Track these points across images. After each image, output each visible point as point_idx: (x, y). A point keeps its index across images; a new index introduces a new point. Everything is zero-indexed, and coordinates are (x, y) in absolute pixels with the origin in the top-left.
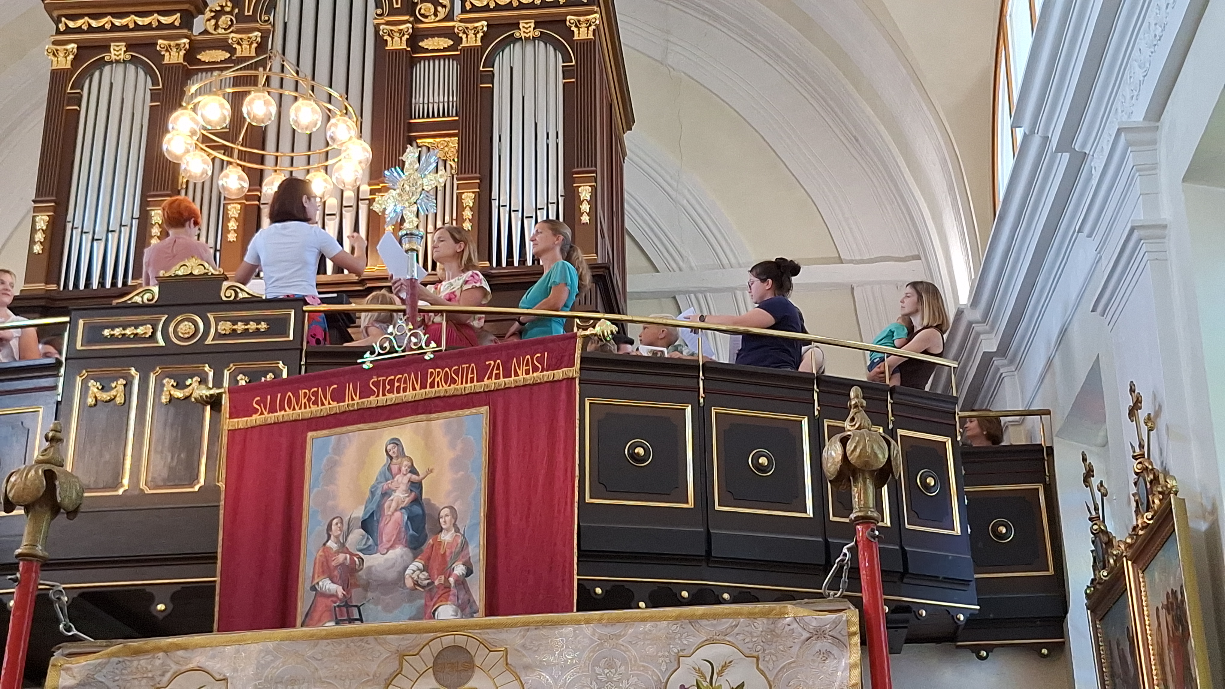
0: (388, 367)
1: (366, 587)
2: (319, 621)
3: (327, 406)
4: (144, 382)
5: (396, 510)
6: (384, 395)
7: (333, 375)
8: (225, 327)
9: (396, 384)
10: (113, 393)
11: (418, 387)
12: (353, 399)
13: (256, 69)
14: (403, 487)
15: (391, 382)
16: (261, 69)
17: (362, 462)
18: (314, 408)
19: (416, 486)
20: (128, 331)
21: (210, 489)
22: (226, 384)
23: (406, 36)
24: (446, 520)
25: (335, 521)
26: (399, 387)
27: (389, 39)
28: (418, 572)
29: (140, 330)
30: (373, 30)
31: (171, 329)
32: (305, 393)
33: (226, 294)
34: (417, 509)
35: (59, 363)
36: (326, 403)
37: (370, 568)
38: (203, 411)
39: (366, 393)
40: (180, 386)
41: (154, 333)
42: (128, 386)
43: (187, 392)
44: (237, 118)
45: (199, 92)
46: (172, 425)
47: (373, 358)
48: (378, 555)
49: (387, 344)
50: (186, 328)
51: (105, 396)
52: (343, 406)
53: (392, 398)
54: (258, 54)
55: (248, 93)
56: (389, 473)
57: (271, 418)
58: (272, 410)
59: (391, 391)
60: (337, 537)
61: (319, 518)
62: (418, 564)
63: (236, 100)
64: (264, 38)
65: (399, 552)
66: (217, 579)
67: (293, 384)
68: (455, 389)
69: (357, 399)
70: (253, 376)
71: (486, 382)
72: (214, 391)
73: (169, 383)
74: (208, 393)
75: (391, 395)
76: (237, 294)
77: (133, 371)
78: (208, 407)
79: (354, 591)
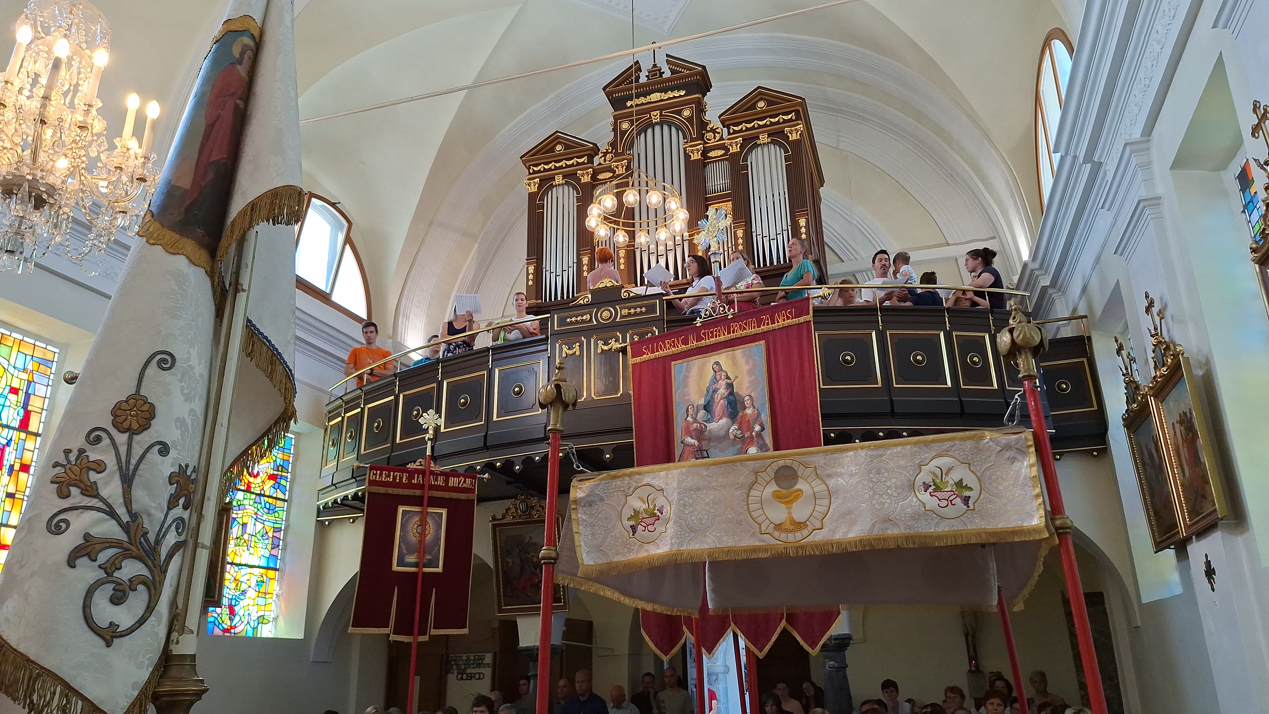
0: (709, 324)
1: (710, 440)
2: (687, 458)
3: (680, 348)
4: (589, 343)
5: (721, 399)
6: (709, 339)
7: (682, 331)
8: (625, 312)
9: (715, 333)
10: (574, 350)
11: (726, 334)
12: (693, 343)
13: (627, 179)
14: (723, 387)
15: (712, 332)
16: (630, 178)
17: (701, 376)
18: (673, 349)
19: (730, 386)
20: (579, 319)
21: (626, 395)
22: (628, 341)
23: (700, 152)
24: (747, 402)
25: (690, 407)
26: (716, 334)
27: (692, 154)
28: (735, 431)
29: (584, 317)
30: (683, 151)
31: (599, 315)
32: (668, 342)
33: (624, 295)
34: (732, 398)
35: (547, 338)
36: (679, 346)
37: (710, 430)
38: (619, 356)
39: (699, 339)
40: (606, 344)
41: (591, 318)
42: (581, 346)
43: (610, 346)
44: (620, 205)
45: (601, 194)
46: (604, 364)
47: (701, 320)
48: (714, 423)
49: (707, 312)
50: (606, 314)
51: (571, 352)
52: (689, 347)
53: (713, 340)
54: (626, 171)
55: (625, 191)
56: (715, 380)
57: (652, 356)
58: (653, 352)
59: (712, 337)
60: (692, 415)
62: (735, 426)
63: (619, 196)
64: (629, 162)
65: (724, 421)
66: (634, 440)
67: (662, 338)
68: (746, 333)
69: (695, 342)
70: (641, 335)
71: (762, 327)
72: (623, 345)
73: (600, 343)
74: (620, 346)
75: (713, 339)
76: (629, 294)
77: (583, 338)
78: (621, 353)
79: (704, 443)
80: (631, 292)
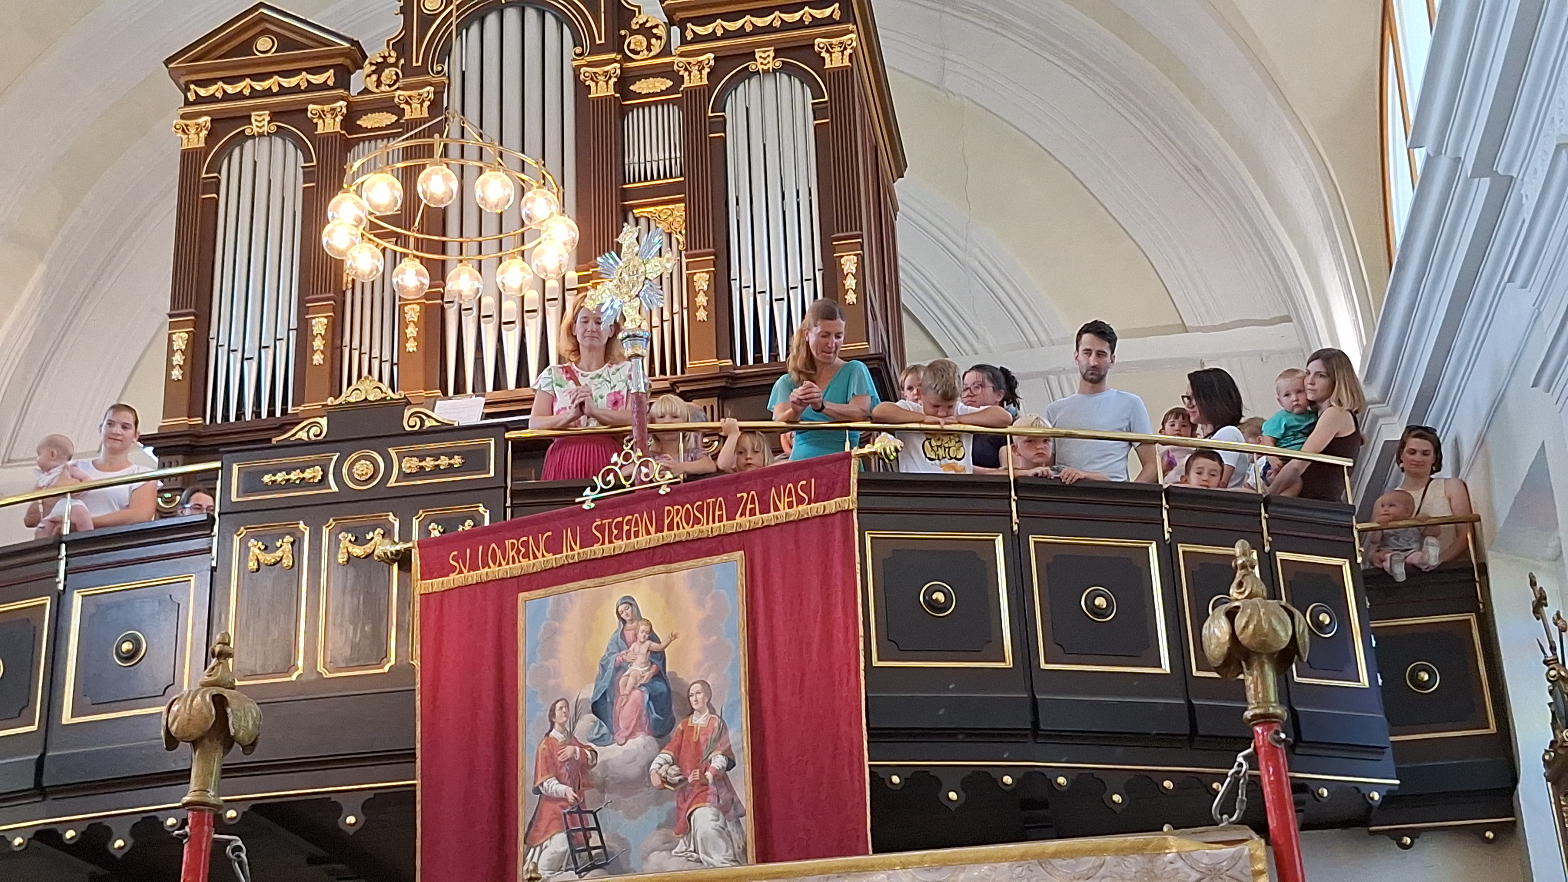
0: (613, 506)
1: (603, 787)
2: (547, 832)
3: (541, 559)
4: (316, 538)
5: (634, 688)
6: (610, 542)
7: (547, 519)
8: (410, 464)
9: (626, 528)
10: (279, 553)
11: (652, 530)
12: (572, 549)
13: (431, 136)
14: (641, 658)
15: (619, 526)
16: (437, 136)
17: (588, 629)
18: (524, 562)
19: (657, 657)
20: (293, 476)
21: (402, 670)
22: (415, 536)
23: (614, 80)
24: (697, 699)
25: (558, 705)
26: (629, 531)
27: (593, 85)
28: (665, 767)
29: (308, 474)
30: (571, 73)
31: (345, 470)
32: (513, 544)
33: (409, 423)
34: (660, 686)
36: (539, 555)
37: (604, 763)
38: (390, 572)
39: (588, 541)
40: (359, 541)
41: (324, 477)
42: (297, 544)
43: (368, 548)
44: (411, 198)
45: (363, 170)
46: (353, 590)
47: (594, 495)
48: (615, 745)
49: (611, 477)
50: (363, 468)
51: (270, 558)
52: (560, 559)
53: (621, 545)
54: (432, 116)
55: (424, 166)
56: (622, 641)
57: (472, 577)
58: (474, 567)
59: (619, 537)
60: (562, 725)
61: (540, 701)
62: (666, 756)
63: (409, 177)
64: (438, 94)
65: (641, 741)
66: (418, 782)
67: (497, 533)
68: (701, 531)
69: (577, 548)
70: (448, 525)
71: (738, 519)
72: (401, 547)
73: (346, 538)
74: (394, 549)
75: (620, 542)
76: (422, 422)
77: (302, 525)
78: (395, 566)
79: (587, 793)
80: (429, 416)
